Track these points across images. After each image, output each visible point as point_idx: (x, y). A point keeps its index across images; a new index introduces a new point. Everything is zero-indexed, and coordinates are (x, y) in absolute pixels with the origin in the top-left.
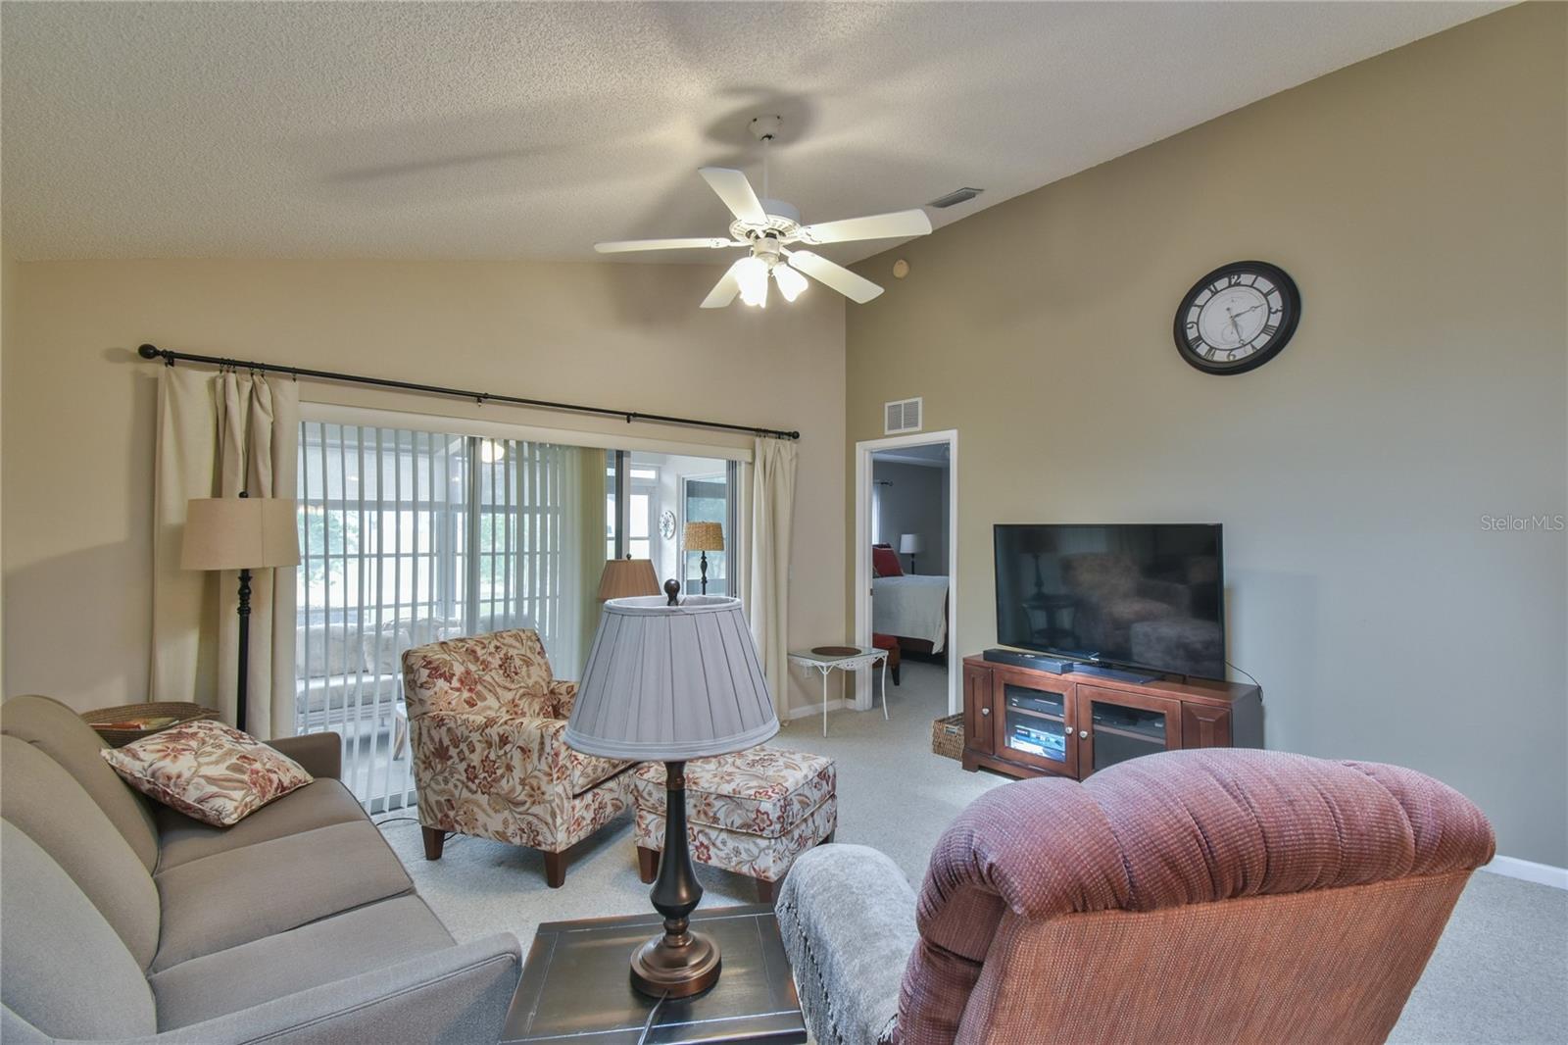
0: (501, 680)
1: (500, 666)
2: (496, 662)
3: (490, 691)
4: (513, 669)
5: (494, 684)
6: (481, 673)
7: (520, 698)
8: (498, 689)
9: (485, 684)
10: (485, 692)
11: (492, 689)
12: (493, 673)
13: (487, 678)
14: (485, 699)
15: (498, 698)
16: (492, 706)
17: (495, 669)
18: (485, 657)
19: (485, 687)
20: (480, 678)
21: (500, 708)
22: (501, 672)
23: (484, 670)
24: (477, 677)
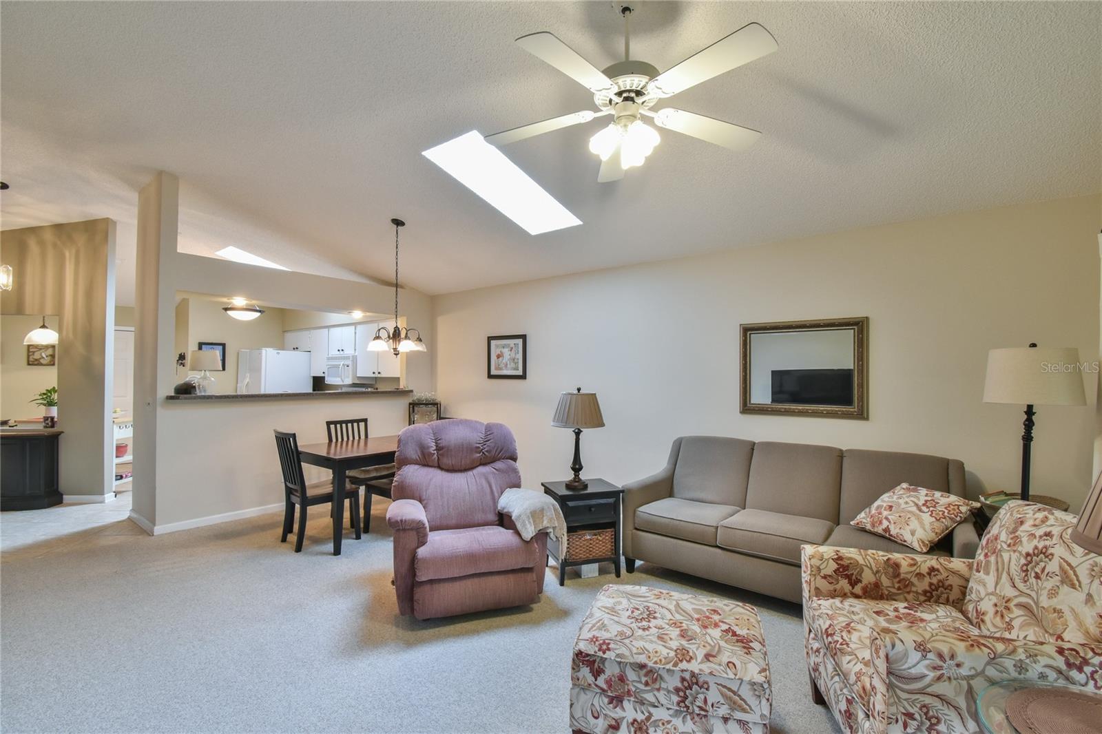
0: (1015, 569)
1: (1028, 554)
2: (1027, 547)
3: (997, 570)
4: (1038, 570)
5: (1006, 567)
6: (1005, 546)
7: (1019, 605)
8: (1005, 575)
9: (999, 560)
10: (993, 567)
11: (1000, 569)
12: (1014, 556)
13: (1006, 556)
14: (987, 573)
15: (997, 584)
16: (988, 586)
17: (1020, 553)
18: (1022, 534)
19: (997, 563)
20: (1000, 550)
21: (992, 594)
22: (1023, 561)
23: (1009, 546)
24: (999, 547)
